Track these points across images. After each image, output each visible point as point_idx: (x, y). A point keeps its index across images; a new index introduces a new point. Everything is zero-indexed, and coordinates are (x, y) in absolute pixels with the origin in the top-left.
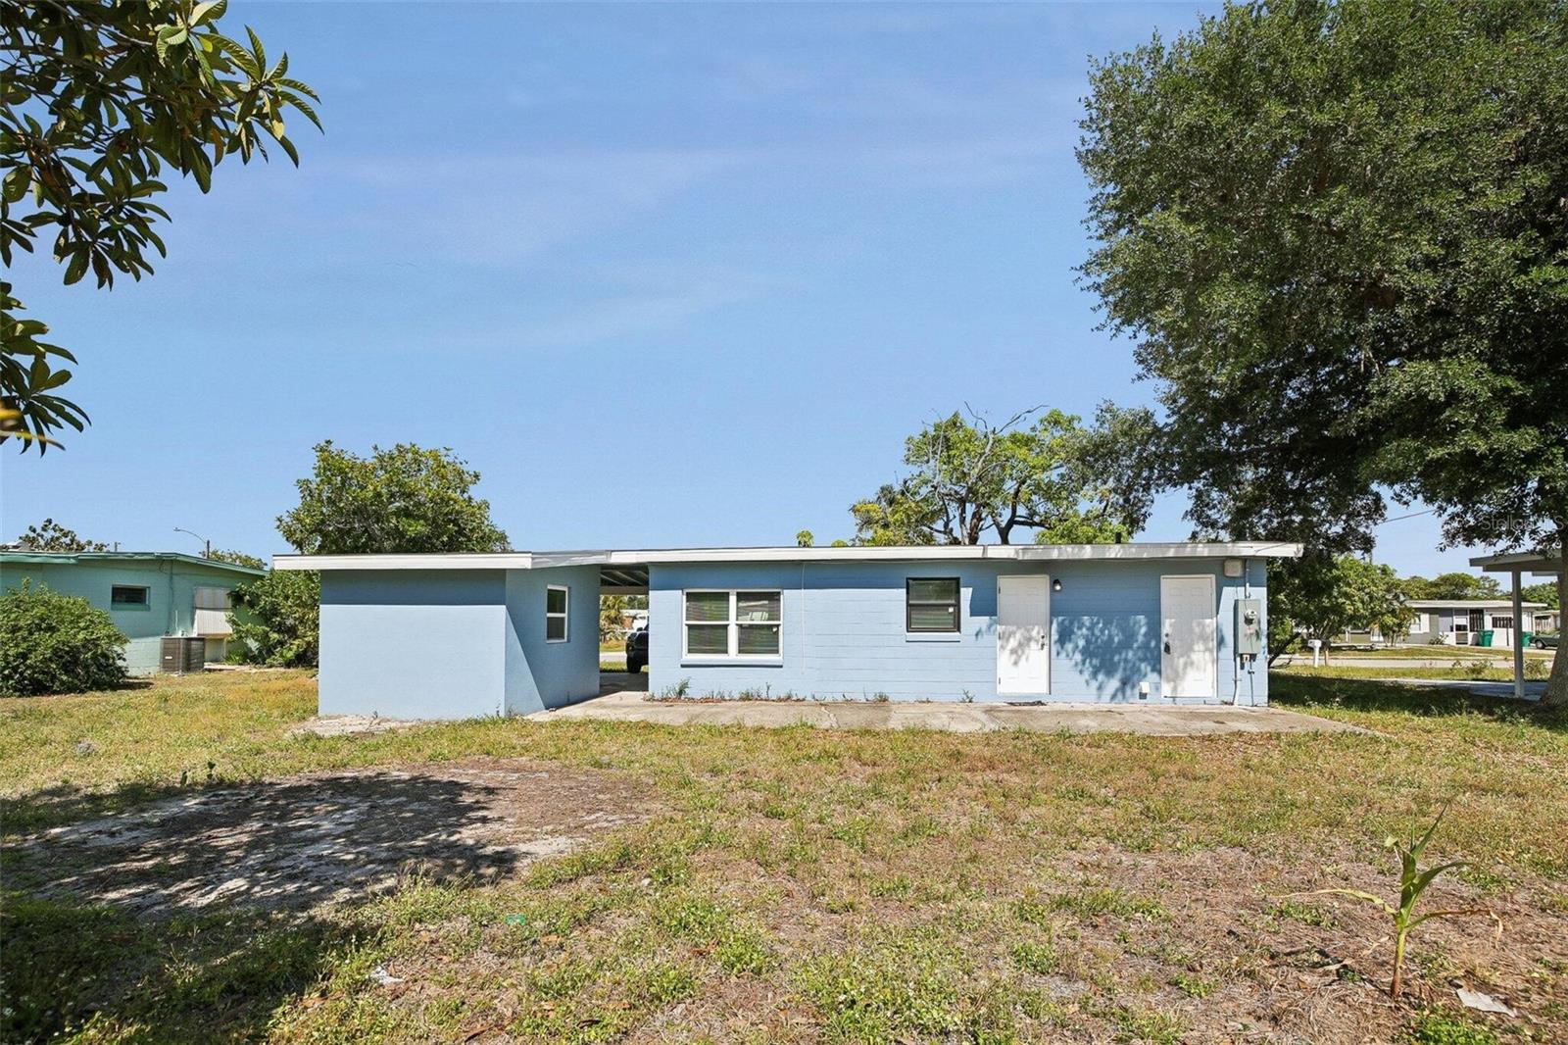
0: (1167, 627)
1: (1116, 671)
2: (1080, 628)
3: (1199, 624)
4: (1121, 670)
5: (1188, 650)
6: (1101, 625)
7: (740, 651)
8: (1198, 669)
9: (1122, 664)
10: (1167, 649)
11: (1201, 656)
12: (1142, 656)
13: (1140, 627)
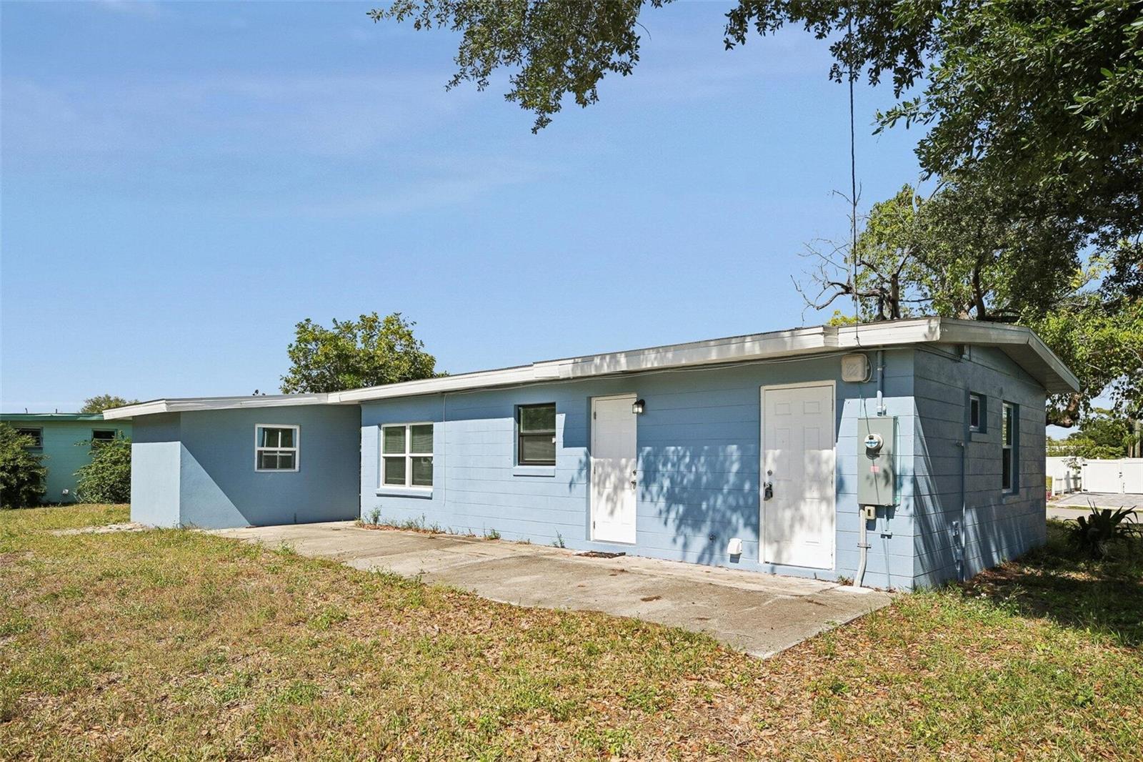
0: (769, 462)
1: (704, 521)
2: (665, 465)
3: (813, 459)
4: (709, 523)
5: (797, 498)
6: (687, 460)
7: (414, 483)
8: (811, 529)
9: (711, 513)
10: (769, 493)
11: (814, 508)
12: (734, 503)
13: (732, 463)
